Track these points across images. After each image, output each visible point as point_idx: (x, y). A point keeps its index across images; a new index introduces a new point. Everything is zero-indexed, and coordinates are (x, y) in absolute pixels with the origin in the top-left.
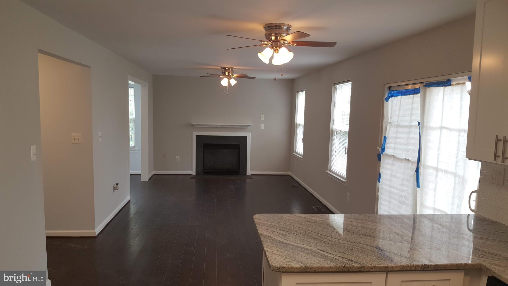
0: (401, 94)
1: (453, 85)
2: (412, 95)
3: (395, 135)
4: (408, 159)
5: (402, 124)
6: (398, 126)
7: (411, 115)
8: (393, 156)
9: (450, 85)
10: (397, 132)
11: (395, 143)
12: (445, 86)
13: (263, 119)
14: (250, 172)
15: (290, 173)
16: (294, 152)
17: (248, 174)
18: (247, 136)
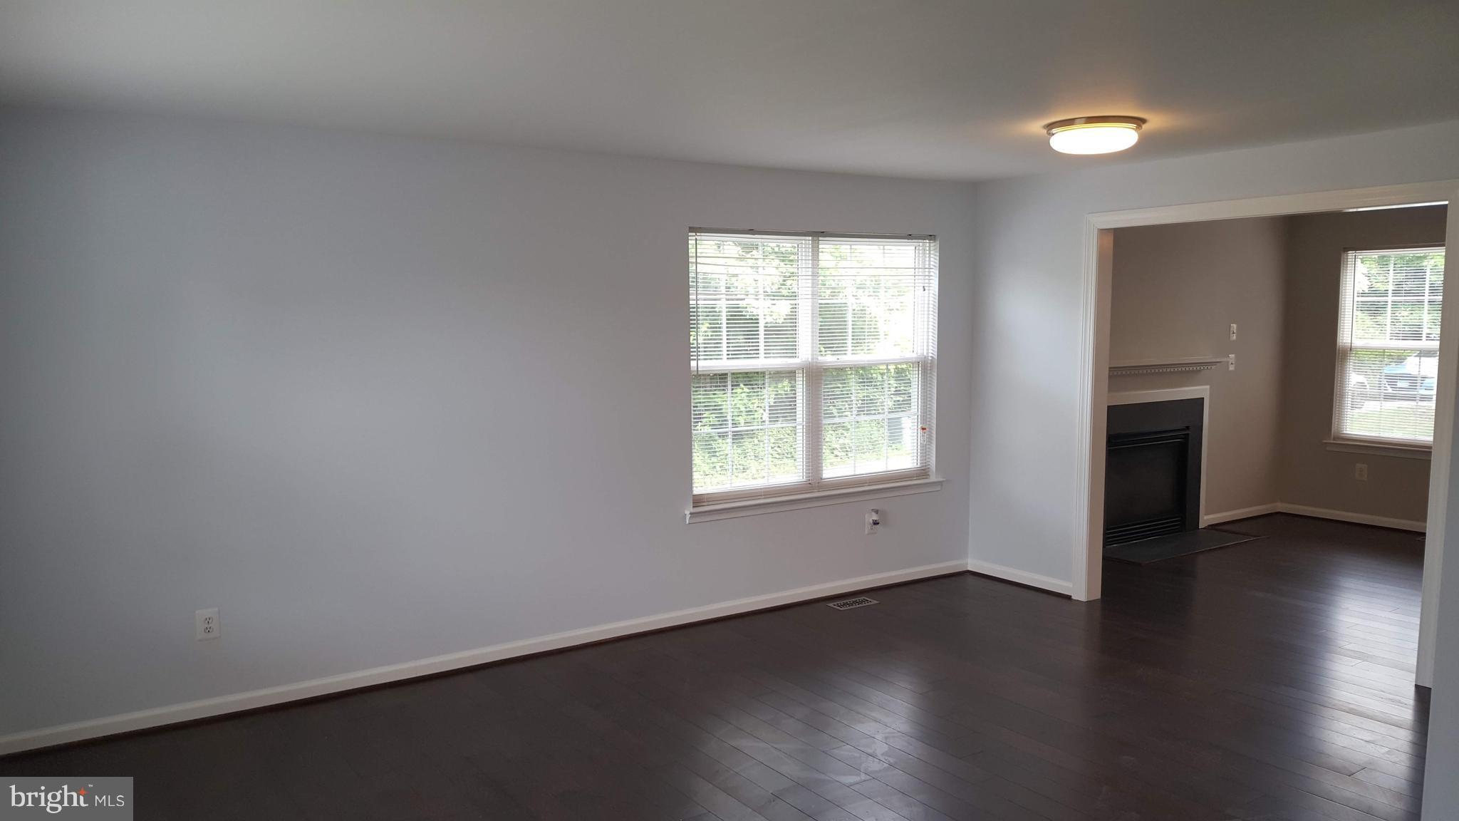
13: (1234, 337)
14: (1206, 519)
15: (1281, 507)
16: (1334, 439)
17: (1201, 526)
18: (1203, 398)
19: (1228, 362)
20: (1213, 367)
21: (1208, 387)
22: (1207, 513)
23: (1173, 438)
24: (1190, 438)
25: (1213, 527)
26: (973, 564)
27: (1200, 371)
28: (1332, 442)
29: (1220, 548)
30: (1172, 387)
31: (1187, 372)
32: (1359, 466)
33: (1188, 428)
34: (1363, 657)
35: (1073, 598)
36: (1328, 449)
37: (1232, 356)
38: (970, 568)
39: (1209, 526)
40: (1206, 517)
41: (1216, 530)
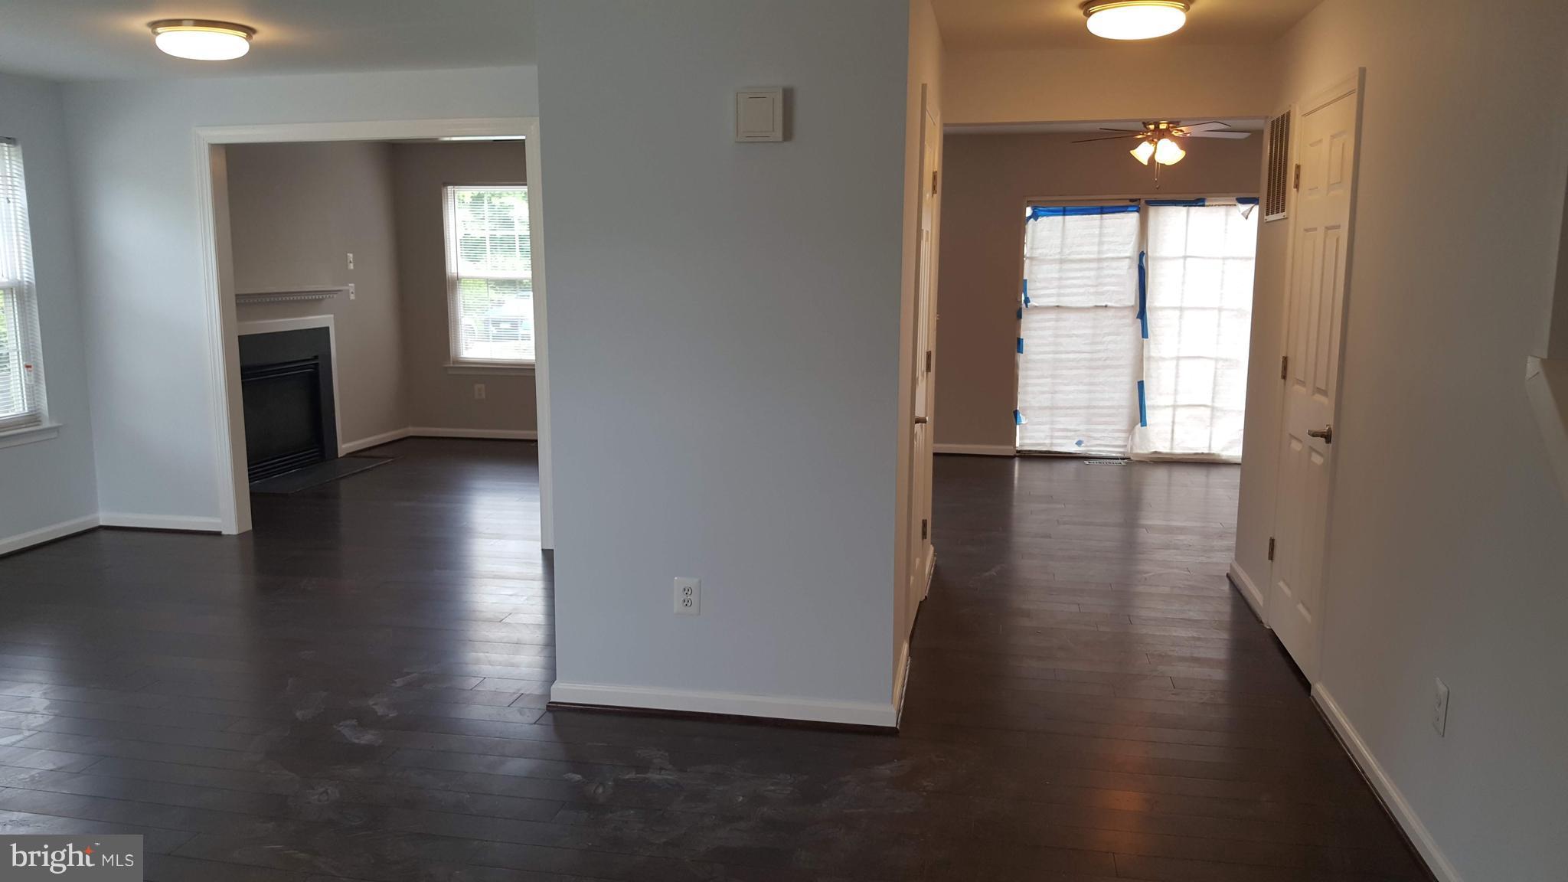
1: (1208, 206)
2: (1096, 214)
4: (1104, 305)
5: (1076, 257)
6: (1064, 261)
7: (1101, 243)
8: (1058, 306)
9: (1203, 206)
11: (1061, 287)
12: (1187, 207)
13: (351, 266)
14: (344, 448)
15: (412, 431)
16: (454, 363)
17: (341, 454)
18: (328, 328)
19: (348, 290)
20: (335, 296)
21: (332, 316)
22: (344, 442)
23: (303, 367)
24: (320, 367)
25: (353, 455)
26: (105, 518)
27: (322, 299)
28: (452, 365)
29: (362, 471)
30: (295, 317)
31: (310, 301)
32: (477, 386)
33: (316, 357)
34: (499, 536)
35: (223, 533)
36: (450, 372)
37: (352, 285)
38: (102, 524)
39: (348, 454)
40: (344, 446)
41: (356, 457)
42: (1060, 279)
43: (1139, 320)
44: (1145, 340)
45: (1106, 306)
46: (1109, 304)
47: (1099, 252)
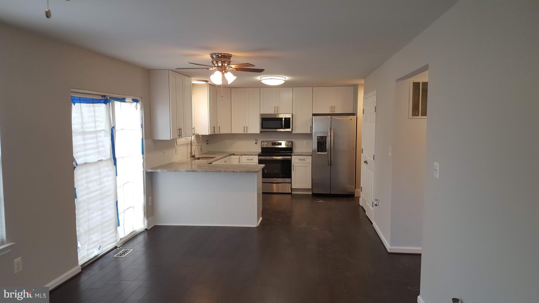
0: (79, 101)
1: (127, 102)
2: (91, 103)
3: (82, 143)
4: (101, 159)
5: (88, 130)
6: (84, 133)
7: (95, 121)
8: (85, 163)
9: (125, 102)
10: (84, 139)
11: (85, 150)
12: (121, 102)
42: (84, 145)
43: (115, 166)
44: (117, 177)
45: (101, 160)
46: (103, 158)
47: (95, 127)
